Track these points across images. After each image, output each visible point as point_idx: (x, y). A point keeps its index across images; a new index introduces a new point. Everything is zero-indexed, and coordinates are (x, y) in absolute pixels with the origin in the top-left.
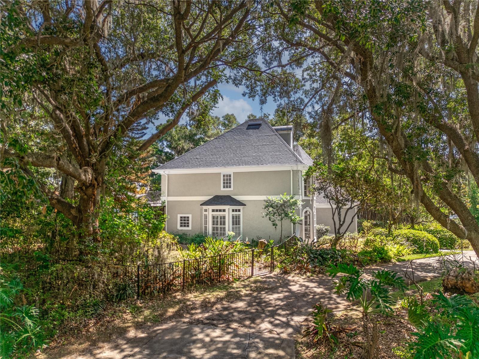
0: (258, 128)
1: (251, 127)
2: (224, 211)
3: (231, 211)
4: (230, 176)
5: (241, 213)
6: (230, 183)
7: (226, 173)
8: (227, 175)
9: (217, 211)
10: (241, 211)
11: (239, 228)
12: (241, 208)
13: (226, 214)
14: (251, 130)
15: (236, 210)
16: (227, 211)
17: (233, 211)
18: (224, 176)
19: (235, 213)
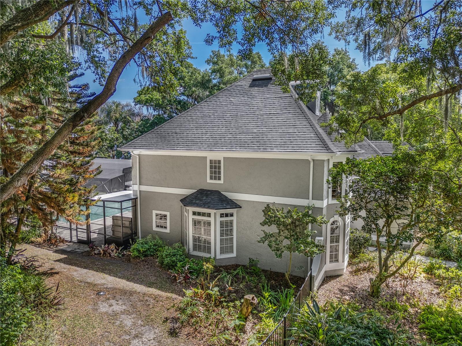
0: (266, 86)
1: (257, 82)
2: (209, 215)
3: (218, 216)
4: (219, 162)
5: (234, 218)
6: (219, 173)
7: (214, 158)
8: (215, 161)
9: (199, 214)
10: (235, 215)
11: (232, 239)
12: (234, 211)
13: (212, 219)
14: (256, 88)
15: (227, 215)
16: (212, 215)
17: (222, 215)
18: (211, 161)
19: (224, 219)
